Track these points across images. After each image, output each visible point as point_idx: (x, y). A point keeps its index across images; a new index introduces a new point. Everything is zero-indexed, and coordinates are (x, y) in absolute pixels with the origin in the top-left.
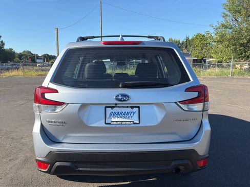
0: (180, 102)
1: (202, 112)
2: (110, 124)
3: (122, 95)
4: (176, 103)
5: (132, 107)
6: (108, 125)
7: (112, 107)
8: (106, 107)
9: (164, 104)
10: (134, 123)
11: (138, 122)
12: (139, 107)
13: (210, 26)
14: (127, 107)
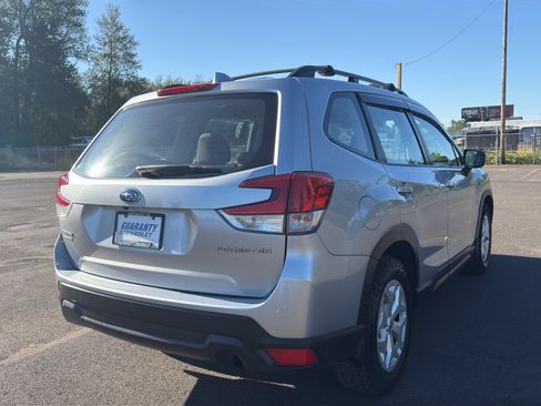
0: (224, 209)
1: (284, 237)
4: (217, 210)
5: (154, 216)
6: (117, 247)
7: (126, 215)
8: (118, 213)
9: (194, 212)
11: (157, 245)
12: (163, 217)
14: (146, 214)
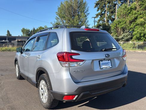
2: (102, 69)
3: (107, 55)
6: (101, 70)
8: (99, 61)
10: (110, 68)
11: (111, 67)
12: (111, 60)
13: (51, 23)
14: (107, 60)
